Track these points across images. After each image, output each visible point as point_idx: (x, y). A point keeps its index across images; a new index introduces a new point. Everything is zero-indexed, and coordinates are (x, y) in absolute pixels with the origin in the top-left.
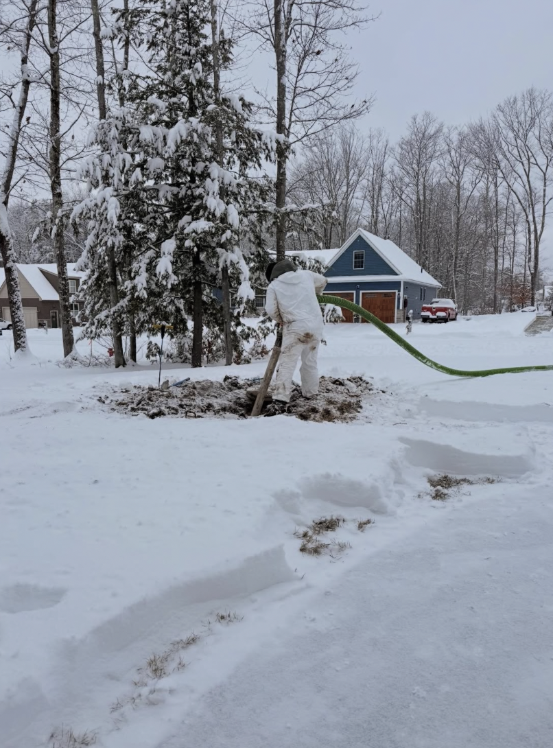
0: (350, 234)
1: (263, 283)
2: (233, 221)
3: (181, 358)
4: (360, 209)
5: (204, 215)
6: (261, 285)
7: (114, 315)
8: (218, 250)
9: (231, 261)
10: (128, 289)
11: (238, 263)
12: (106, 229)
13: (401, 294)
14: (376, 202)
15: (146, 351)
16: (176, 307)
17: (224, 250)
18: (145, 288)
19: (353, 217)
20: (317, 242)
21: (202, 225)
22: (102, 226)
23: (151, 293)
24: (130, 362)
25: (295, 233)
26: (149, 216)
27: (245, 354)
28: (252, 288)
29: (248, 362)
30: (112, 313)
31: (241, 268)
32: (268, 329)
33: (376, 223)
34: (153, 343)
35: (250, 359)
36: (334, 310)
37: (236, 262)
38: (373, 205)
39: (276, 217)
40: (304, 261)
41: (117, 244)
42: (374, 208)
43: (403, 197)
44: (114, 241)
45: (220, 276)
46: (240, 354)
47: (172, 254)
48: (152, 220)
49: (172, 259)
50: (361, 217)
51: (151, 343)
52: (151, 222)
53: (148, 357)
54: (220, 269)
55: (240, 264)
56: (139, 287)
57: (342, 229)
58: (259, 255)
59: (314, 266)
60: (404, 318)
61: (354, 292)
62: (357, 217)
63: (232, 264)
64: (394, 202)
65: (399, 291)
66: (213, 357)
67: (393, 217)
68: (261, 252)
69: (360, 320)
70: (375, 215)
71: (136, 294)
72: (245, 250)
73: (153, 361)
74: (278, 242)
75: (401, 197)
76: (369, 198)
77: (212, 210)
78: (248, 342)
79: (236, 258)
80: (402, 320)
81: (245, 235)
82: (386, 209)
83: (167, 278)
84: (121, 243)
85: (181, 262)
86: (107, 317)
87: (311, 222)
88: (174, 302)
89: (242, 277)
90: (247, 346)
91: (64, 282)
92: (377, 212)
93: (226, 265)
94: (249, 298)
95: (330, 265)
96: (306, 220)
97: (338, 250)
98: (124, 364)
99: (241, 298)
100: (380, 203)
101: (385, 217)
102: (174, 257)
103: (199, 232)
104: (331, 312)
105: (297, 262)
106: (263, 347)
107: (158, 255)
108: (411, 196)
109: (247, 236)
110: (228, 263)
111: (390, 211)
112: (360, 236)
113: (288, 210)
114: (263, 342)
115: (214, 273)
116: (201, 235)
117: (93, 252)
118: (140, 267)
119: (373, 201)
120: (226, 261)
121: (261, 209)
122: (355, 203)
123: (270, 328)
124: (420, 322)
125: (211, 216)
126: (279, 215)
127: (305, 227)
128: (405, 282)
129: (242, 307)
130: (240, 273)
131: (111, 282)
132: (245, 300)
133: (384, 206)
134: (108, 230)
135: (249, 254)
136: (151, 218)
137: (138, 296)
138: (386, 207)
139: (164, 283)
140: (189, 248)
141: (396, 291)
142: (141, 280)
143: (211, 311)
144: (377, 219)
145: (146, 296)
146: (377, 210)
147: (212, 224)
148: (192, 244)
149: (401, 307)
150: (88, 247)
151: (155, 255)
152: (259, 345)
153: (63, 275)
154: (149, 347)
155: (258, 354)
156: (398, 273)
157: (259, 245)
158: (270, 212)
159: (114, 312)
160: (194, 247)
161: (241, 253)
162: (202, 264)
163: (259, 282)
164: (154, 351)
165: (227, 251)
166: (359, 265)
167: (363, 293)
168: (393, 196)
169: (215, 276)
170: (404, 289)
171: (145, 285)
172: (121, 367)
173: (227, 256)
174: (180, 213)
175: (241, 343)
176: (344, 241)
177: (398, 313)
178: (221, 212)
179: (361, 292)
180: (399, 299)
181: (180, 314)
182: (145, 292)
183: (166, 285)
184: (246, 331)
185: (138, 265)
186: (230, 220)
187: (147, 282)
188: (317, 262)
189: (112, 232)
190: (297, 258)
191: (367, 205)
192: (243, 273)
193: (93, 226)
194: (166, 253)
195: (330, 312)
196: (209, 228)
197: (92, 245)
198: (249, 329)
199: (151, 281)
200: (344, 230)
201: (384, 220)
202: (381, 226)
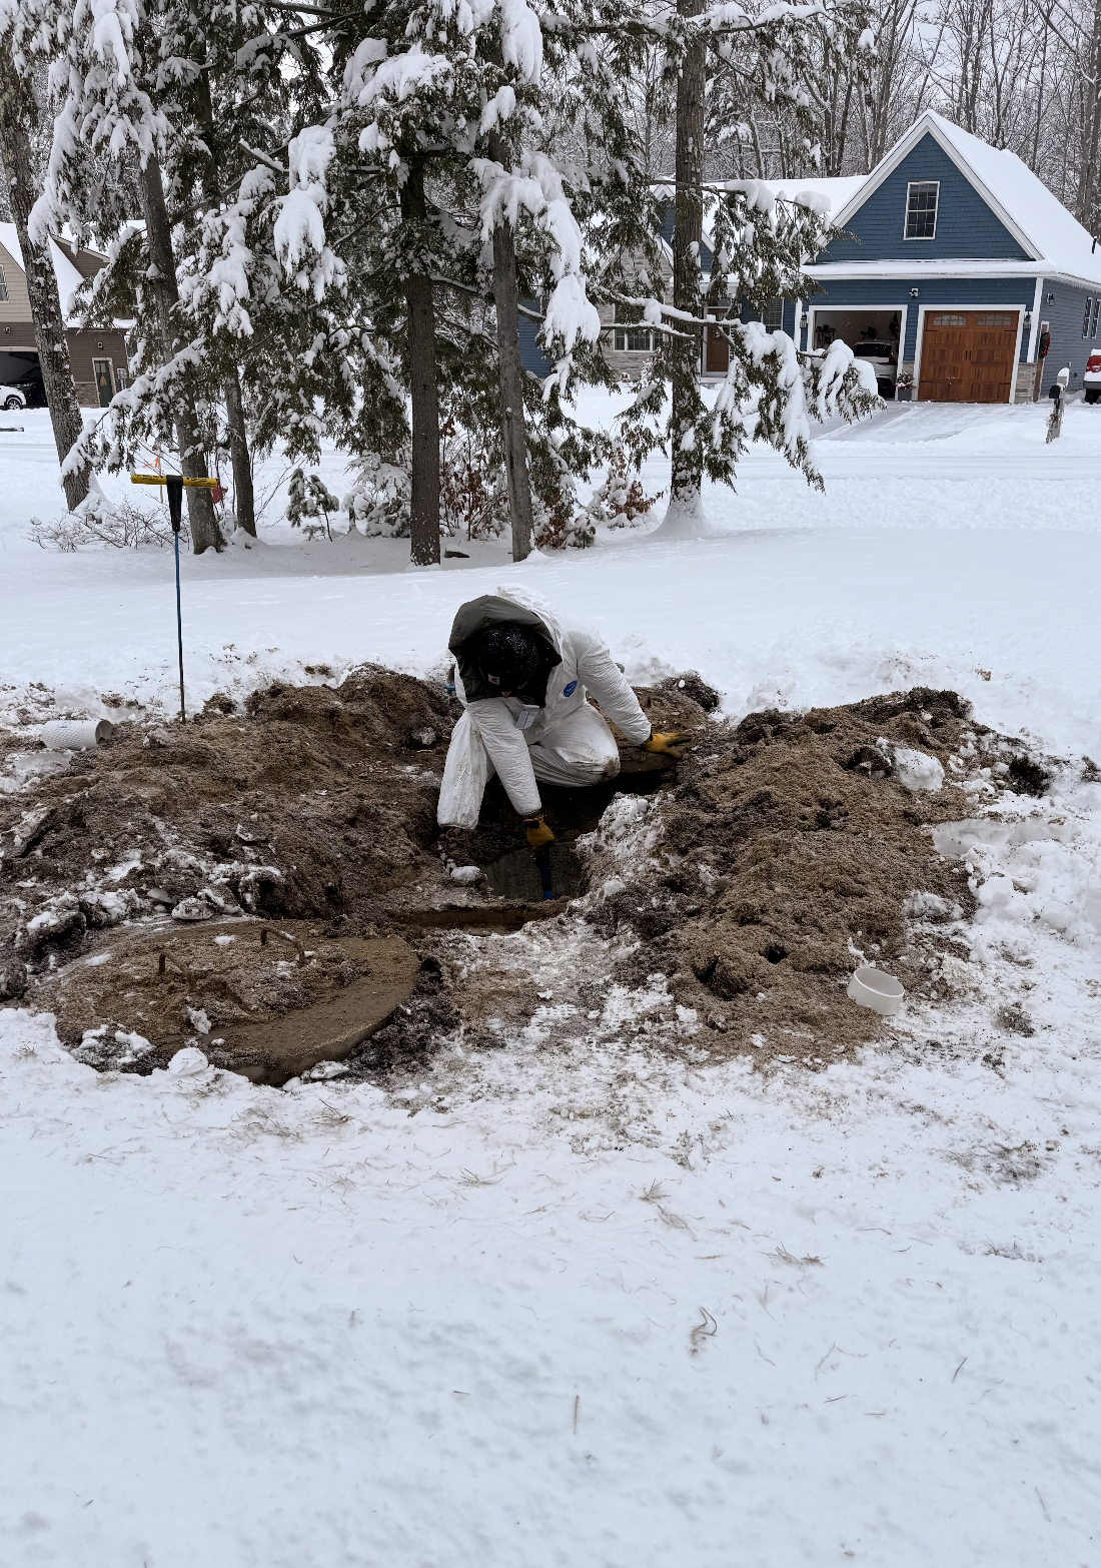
0: (900, 131)
1: (631, 285)
2: (520, 55)
3: (391, 521)
4: (930, 54)
5: (421, 33)
6: (624, 290)
7: (166, 391)
8: (480, 165)
9: (523, 206)
10: (195, 304)
11: (544, 212)
12: (104, 92)
13: (1033, 317)
14: (975, 34)
15: (288, 499)
16: (369, 362)
17: (498, 167)
18: (243, 302)
19: (907, 80)
20: (807, 142)
21: (416, 68)
22: (89, 83)
23: (267, 319)
24: (235, 535)
25: (743, 129)
26: (251, 45)
27: (577, 512)
28: (593, 300)
29: (585, 540)
30: (159, 385)
31: (553, 230)
32: (647, 436)
33: (972, 98)
34: (307, 475)
35: (593, 530)
36: (851, 375)
37: (536, 210)
38: (970, 40)
39: (672, 48)
40: (762, 208)
41: (146, 146)
42: (970, 54)
43: (1054, 19)
44: (135, 137)
45: (487, 258)
46: (562, 515)
47: (323, 179)
48: (263, 57)
49: (323, 195)
50: (930, 82)
51: (299, 474)
52: (258, 66)
53: (294, 517)
54: (485, 235)
55: (550, 216)
56: (225, 298)
57: (877, 116)
58: (617, 185)
59: (793, 226)
60: (1036, 390)
61: (903, 308)
62: (920, 81)
63: (526, 216)
64: (1027, 36)
65: (1029, 308)
66: (487, 520)
67: (1021, 83)
68: (625, 176)
69: (915, 393)
70: (970, 75)
71: (219, 321)
72: (572, 169)
73: (312, 530)
74: (681, 142)
75: (1047, 19)
76: (957, 21)
77: (447, 12)
78: (586, 477)
79: (539, 193)
80: (1030, 394)
81: (572, 116)
82: (1003, 59)
83: (312, 266)
84: (162, 142)
85: (353, 207)
86: (146, 398)
87: (788, 72)
88: (360, 345)
89: (557, 265)
90: (584, 491)
91: (41, 280)
92: (977, 67)
93: (507, 221)
94: (584, 334)
95: (840, 223)
96: (773, 61)
97: (866, 178)
98: (219, 543)
99: (560, 339)
100: (987, 38)
101: (997, 83)
102: (329, 192)
103: (401, 97)
104: (840, 379)
105: (739, 213)
106: (633, 489)
107: (281, 185)
108: (1077, 14)
109: (580, 117)
110: (513, 213)
111: (1013, 63)
112: (928, 135)
113: (715, 26)
114: (632, 475)
115: (468, 246)
116: (407, 108)
117: (79, 178)
118: (226, 228)
119: (969, 31)
120: (504, 207)
121: (623, 20)
122: (916, 40)
123: (654, 432)
124: (1078, 402)
125: (443, 37)
126: (680, 40)
127: (771, 87)
128: (1046, 282)
129: (564, 367)
130: (549, 249)
131: (160, 281)
132: (570, 343)
133: (998, 46)
134: (111, 95)
135: (586, 181)
136: (259, 52)
137: (224, 329)
138: (1003, 49)
139: (303, 282)
140: (376, 156)
141: (1021, 308)
142: (231, 274)
143: (473, 376)
144: (975, 87)
145: (250, 331)
146: (978, 60)
147: (442, 63)
148: (383, 142)
149: (1030, 359)
150: (56, 160)
151: (272, 186)
152: (621, 481)
153: (37, 256)
154: (294, 488)
155: (619, 509)
156: (1031, 253)
157: (618, 150)
158: (652, 31)
159: (169, 382)
160: (388, 150)
161: (558, 178)
162: (433, 218)
163: (617, 279)
164: (308, 499)
165: (507, 168)
166: (921, 226)
167: (927, 313)
168: (1025, 15)
169: (473, 260)
170: (1044, 299)
171: (243, 290)
172: (210, 551)
173: (508, 186)
174: (351, 32)
175: (564, 479)
176: (879, 153)
177: (1019, 376)
178: (479, 18)
179: (923, 308)
180: (1027, 331)
181: (382, 383)
182: (244, 315)
183: (311, 292)
184: (580, 441)
185: (218, 221)
186: (511, 52)
187: (251, 279)
188: (804, 210)
189: (126, 102)
190: (742, 198)
191: (952, 42)
192: (558, 250)
193: (60, 82)
194: (304, 178)
195: (840, 381)
196: (435, 78)
197: (70, 148)
198: (587, 435)
199: (260, 276)
200: (880, 121)
201: (994, 92)
202: (983, 108)
